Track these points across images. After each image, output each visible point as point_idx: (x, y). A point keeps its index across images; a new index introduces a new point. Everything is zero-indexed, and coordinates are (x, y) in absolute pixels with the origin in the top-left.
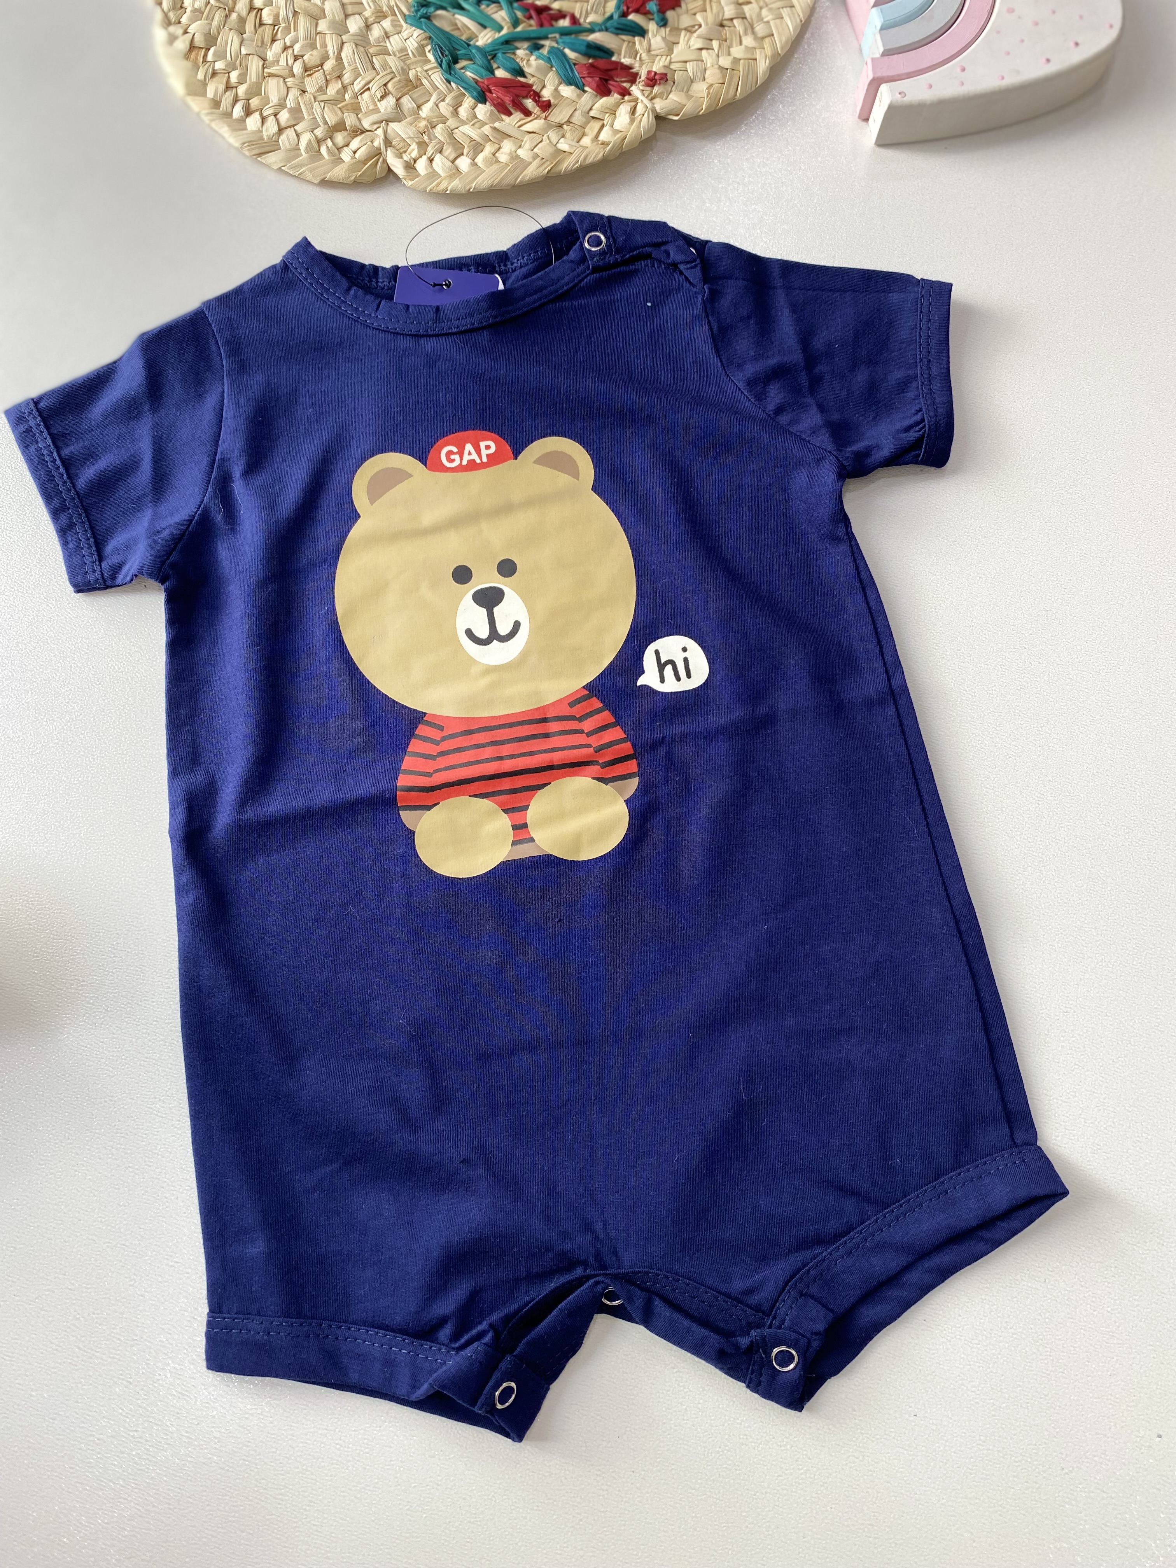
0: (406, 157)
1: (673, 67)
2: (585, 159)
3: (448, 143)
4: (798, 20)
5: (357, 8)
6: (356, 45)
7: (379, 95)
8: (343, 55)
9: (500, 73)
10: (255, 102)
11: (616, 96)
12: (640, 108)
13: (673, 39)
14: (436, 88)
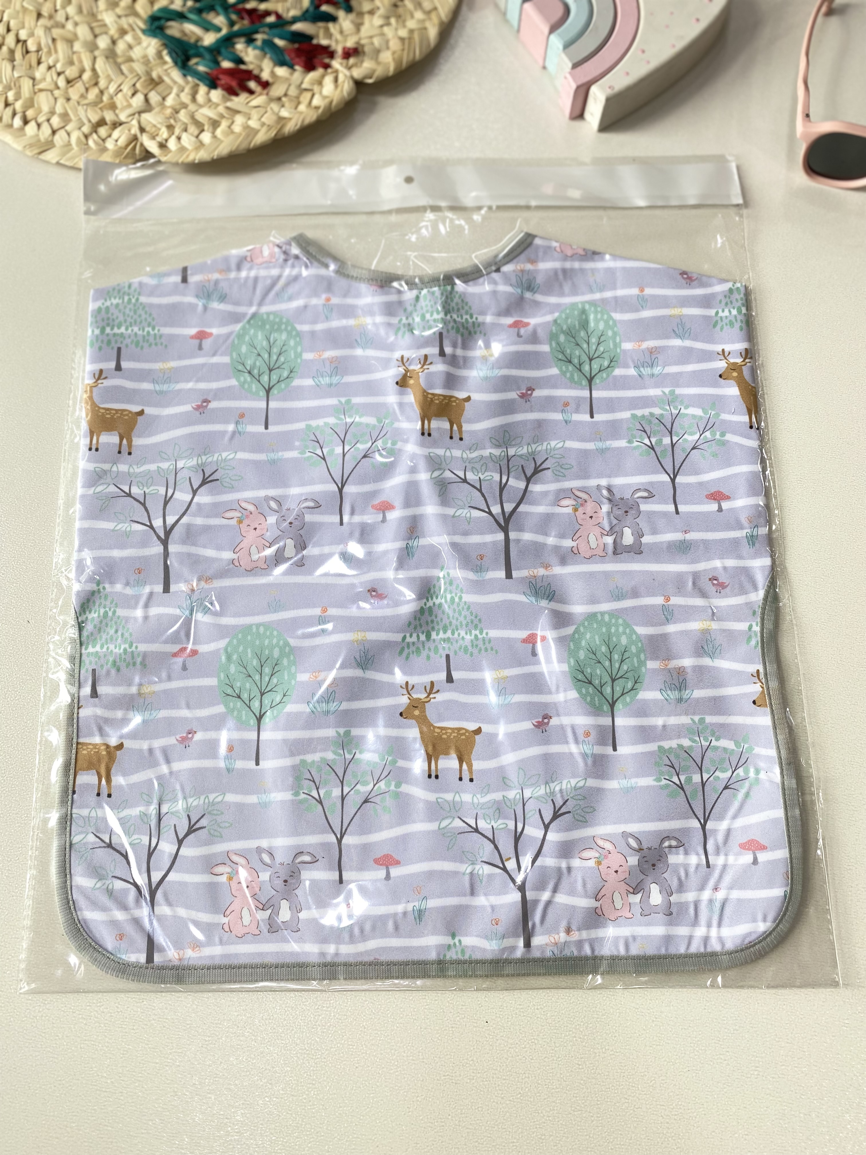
0: (159, 139)
1: (363, 42)
2: (303, 121)
3: (191, 124)
5: (103, 29)
6: (107, 58)
7: (130, 94)
8: (97, 67)
9: (226, 64)
10: (30, 113)
11: (320, 71)
12: (341, 77)
13: (359, 21)
14: (175, 82)
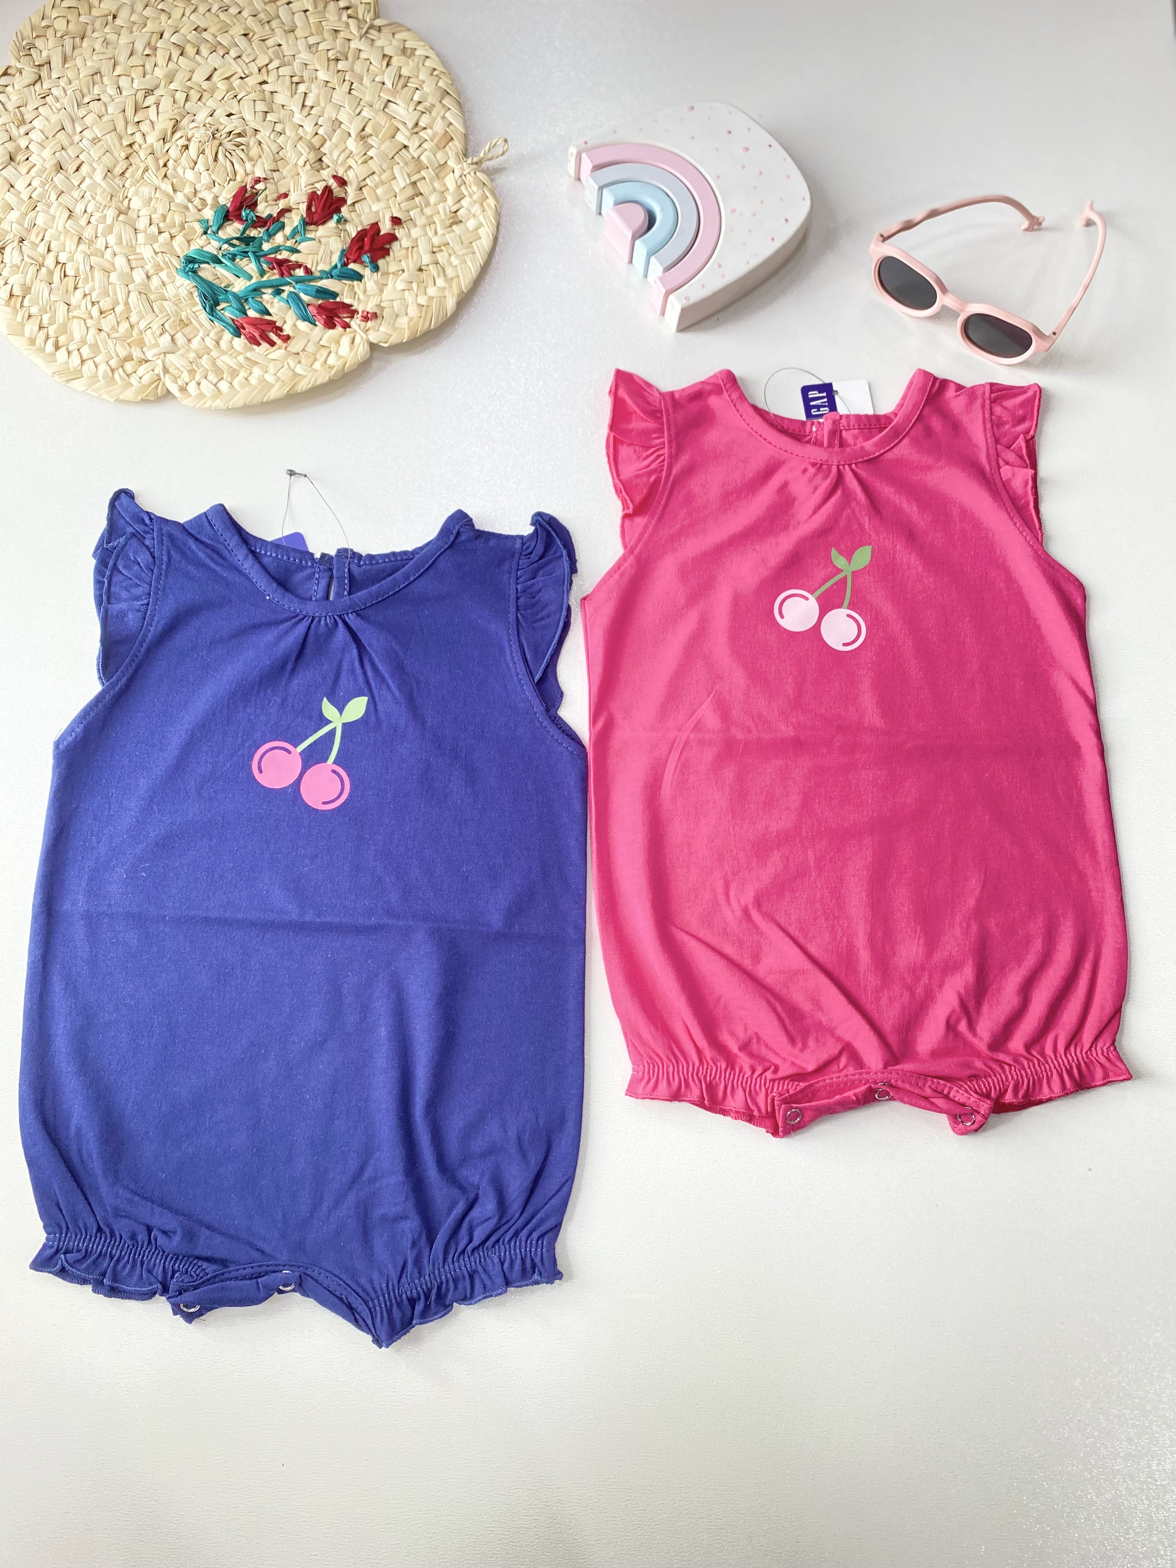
0: (180, 383)
1: (384, 305)
2: (315, 381)
3: (212, 371)
4: (478, 264)
5: (140, 263)
6: (140, 293)
7: (158, 333)
8: (130, 301)
9: (252, 313)
10: (62, 339)
11: (339, 329)
12: (358, 340)
13: (384, 282)
14: (202, 325)
